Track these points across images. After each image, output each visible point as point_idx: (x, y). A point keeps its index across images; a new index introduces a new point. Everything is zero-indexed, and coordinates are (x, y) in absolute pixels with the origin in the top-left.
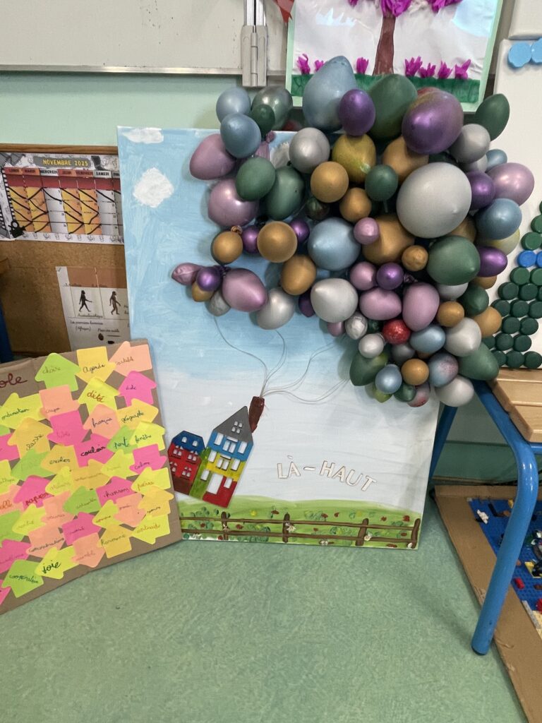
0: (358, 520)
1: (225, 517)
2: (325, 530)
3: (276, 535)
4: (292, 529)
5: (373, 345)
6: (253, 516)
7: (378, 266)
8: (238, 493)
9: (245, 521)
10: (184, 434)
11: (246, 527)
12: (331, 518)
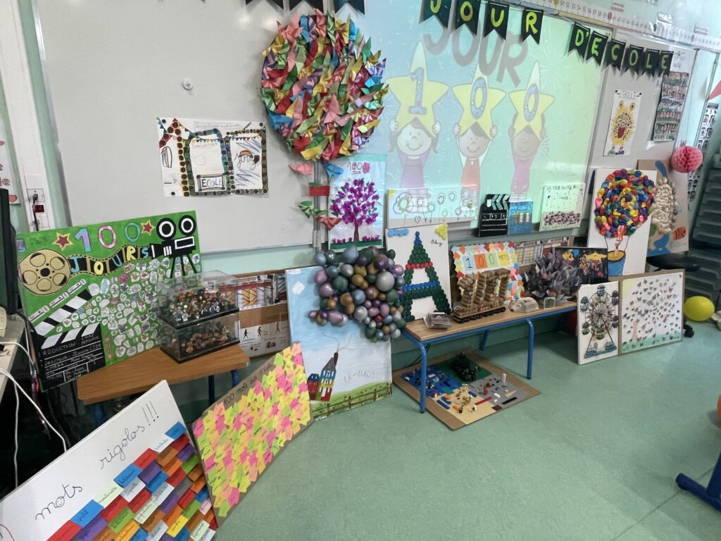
0: (373, 390)
1: (328, 405)
2: (363, 399)
3: (346, 407)
4: (352, 402)
5: (373, 325)
6: (338, 401)
7: (372, 301)
8: (332, 394)
9: (335, 405)
10: (312, 375)
11: (336, 407)
12: (365, 393)
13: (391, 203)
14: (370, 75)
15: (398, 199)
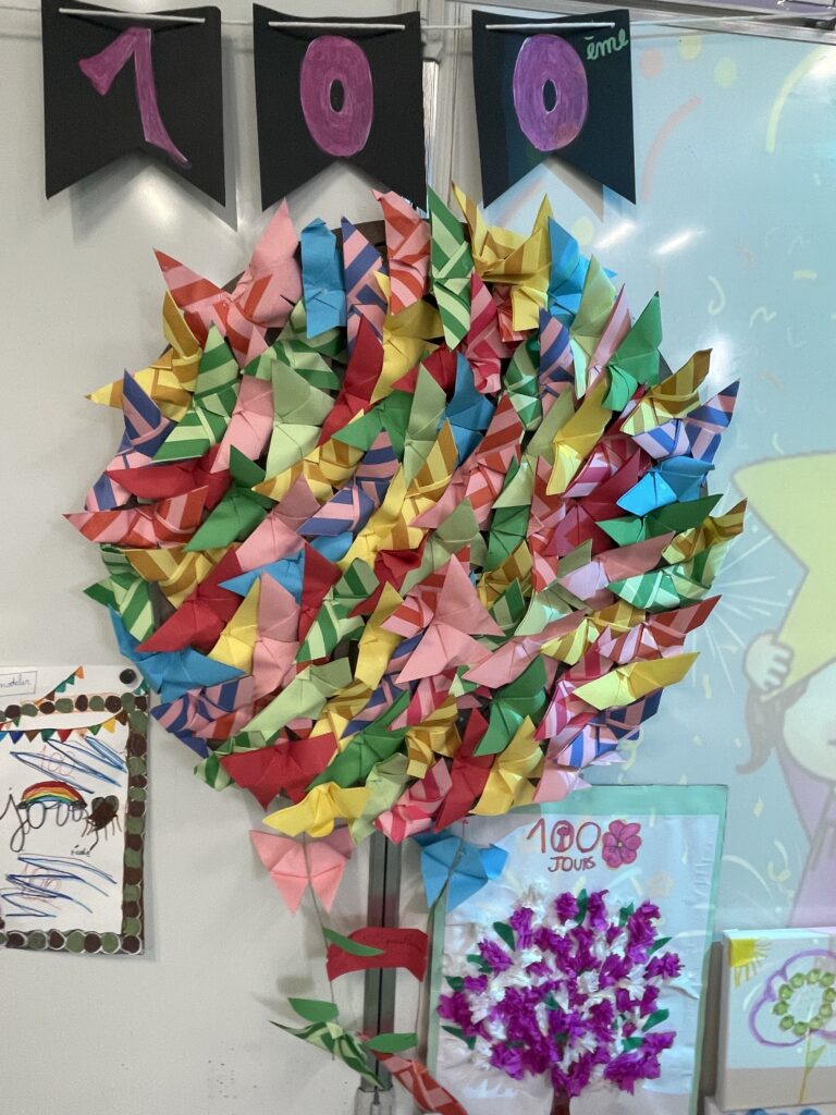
13: (741, 997)
14: (650, 462)
15: (778, 983)
